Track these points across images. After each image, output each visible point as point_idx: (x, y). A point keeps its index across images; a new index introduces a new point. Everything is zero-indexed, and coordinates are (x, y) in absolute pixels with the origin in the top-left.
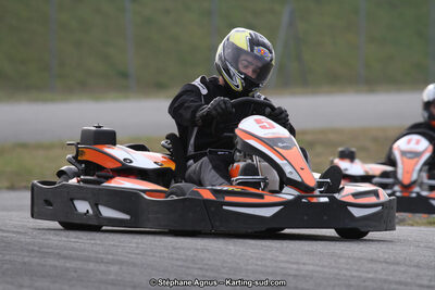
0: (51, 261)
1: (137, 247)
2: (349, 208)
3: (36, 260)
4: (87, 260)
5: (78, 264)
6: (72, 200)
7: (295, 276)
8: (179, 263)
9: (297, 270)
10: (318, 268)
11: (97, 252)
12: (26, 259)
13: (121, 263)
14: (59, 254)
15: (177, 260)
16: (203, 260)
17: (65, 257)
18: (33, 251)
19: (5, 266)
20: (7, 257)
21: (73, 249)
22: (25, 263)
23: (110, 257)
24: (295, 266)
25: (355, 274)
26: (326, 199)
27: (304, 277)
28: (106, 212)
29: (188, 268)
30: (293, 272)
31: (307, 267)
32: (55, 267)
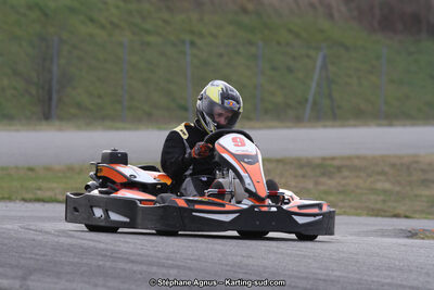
0: (121, 265)
3: (108, 264)
4: (150, 264)
5: (144, 268)
7: (325, 280)
8: (228, 268)
9: (326, 275)
10: (344, 274)
11: (159, 258)
12: (101, 263)
13: (178, 267)
14: (127, 259)
15: (226, 265)
16: (247, 265)
17: (132, 262)
18: (106, 256)
19: (83, 269)
20: (85, 261)
21: (139, 255)
22: (99, 266)
23: (170, 262)
24: (325, 272)
25: (375, 279)
27: (332, 281)
29: (235, 272)
30: (323, 277)
31: (335, 273)
32: (124, 270)
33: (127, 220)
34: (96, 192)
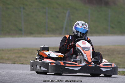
1: (24, 80)
2: (101, 69)
6: (36, 65)
26: (94, 66)
28: (43, 69)
33: (46, 70)
34: (38, 60)
